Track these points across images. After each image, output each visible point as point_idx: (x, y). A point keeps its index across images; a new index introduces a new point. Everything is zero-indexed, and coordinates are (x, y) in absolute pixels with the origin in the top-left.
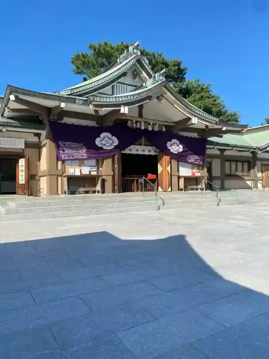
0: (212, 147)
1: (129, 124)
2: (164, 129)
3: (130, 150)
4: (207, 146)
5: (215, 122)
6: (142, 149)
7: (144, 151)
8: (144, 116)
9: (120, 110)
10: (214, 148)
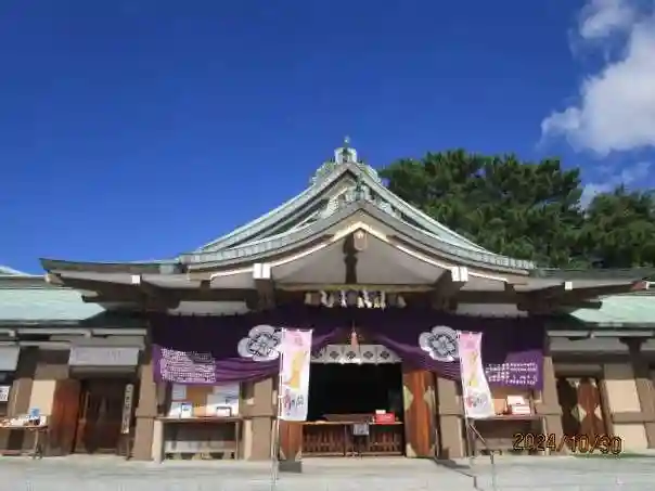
0: (584, 334)
1: (309, 299)
2: (402, 302)
3: (334, 355)
4: (550, 333)
5: (526, 272)
6: (347, 352)
7: (368, 355)
8: (358, 281)
9: (251, 273)
10: (589, 336)
